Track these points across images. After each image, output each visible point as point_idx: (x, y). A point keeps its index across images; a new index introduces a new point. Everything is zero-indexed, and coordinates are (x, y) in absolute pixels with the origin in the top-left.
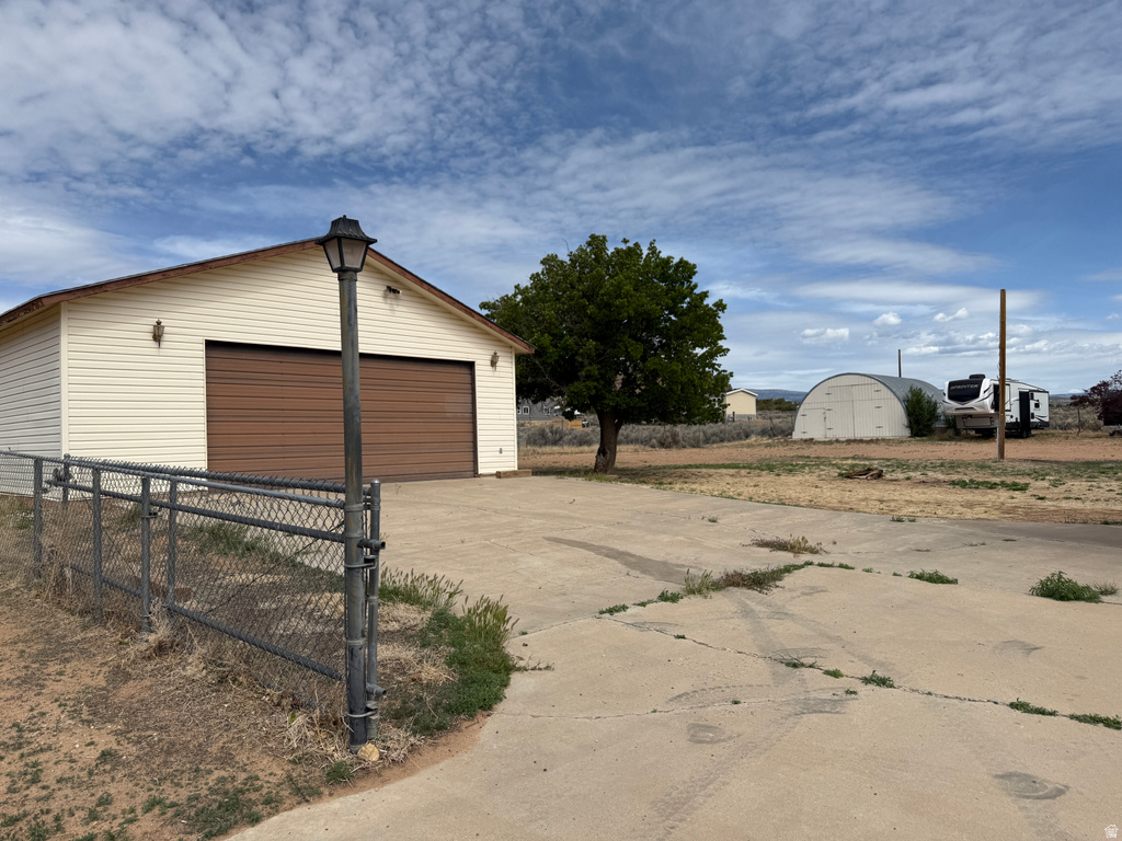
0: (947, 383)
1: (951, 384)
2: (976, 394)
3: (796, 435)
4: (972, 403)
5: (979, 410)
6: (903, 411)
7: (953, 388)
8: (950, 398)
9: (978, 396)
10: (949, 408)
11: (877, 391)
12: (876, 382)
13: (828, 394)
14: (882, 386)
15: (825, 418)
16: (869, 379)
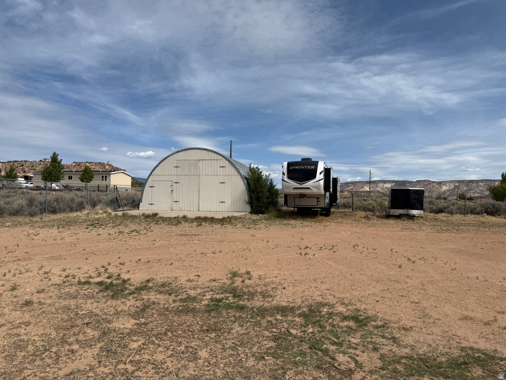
0: (285, 164)
1: (289, 165)
2: (312, 175)
3: (145, 208)
4: (310, 183)
5: (315, 191)
6: (244, 187)
7: (291, 168)
8: (289, 177)
9: (314, 177)
10: (287, 187)
11: (222, 167)
12: (222, 158)
13: (176, 167)
14: (227, 162)
15: (172, 191)
16: (216, 155)
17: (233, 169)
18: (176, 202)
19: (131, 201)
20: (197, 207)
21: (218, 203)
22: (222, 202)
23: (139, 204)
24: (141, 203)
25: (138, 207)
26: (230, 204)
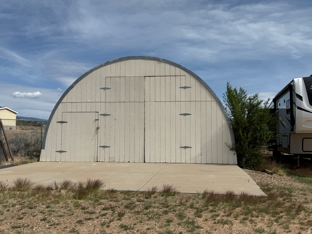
3: (49, 158)
11: (185, 88)
12: (183, 73)
13: (105, 89)
14: (193, 80)
15: (98, 128)
16: (173, 68)
17: (204, 91)
18: (104, 147)
19: (23, 144)
20: (142, 156)
21: (178, 149)
22: (185, 147)
23: (40, 152)
24: (42, 150)
25: (38, 157)
26: (199, 151)
